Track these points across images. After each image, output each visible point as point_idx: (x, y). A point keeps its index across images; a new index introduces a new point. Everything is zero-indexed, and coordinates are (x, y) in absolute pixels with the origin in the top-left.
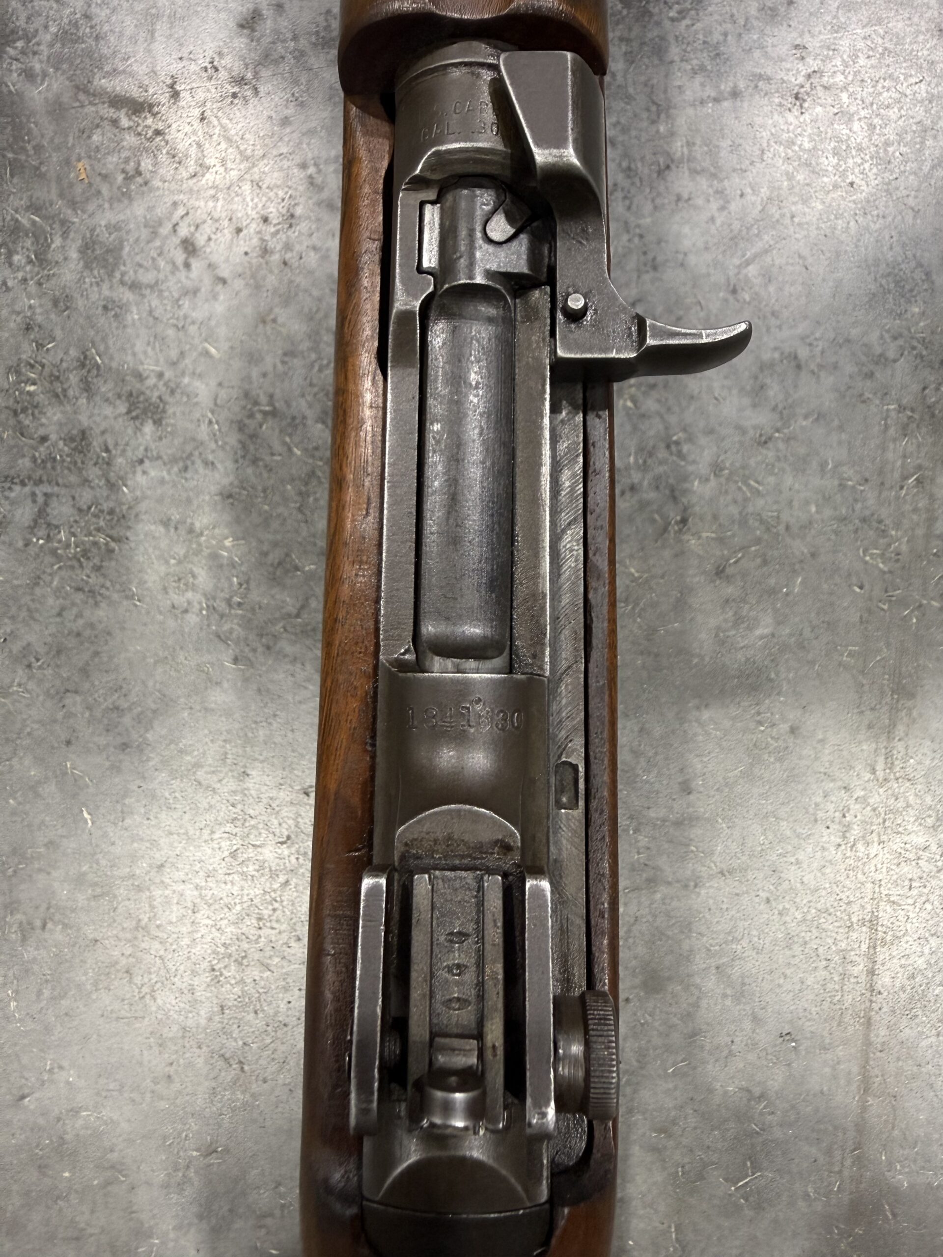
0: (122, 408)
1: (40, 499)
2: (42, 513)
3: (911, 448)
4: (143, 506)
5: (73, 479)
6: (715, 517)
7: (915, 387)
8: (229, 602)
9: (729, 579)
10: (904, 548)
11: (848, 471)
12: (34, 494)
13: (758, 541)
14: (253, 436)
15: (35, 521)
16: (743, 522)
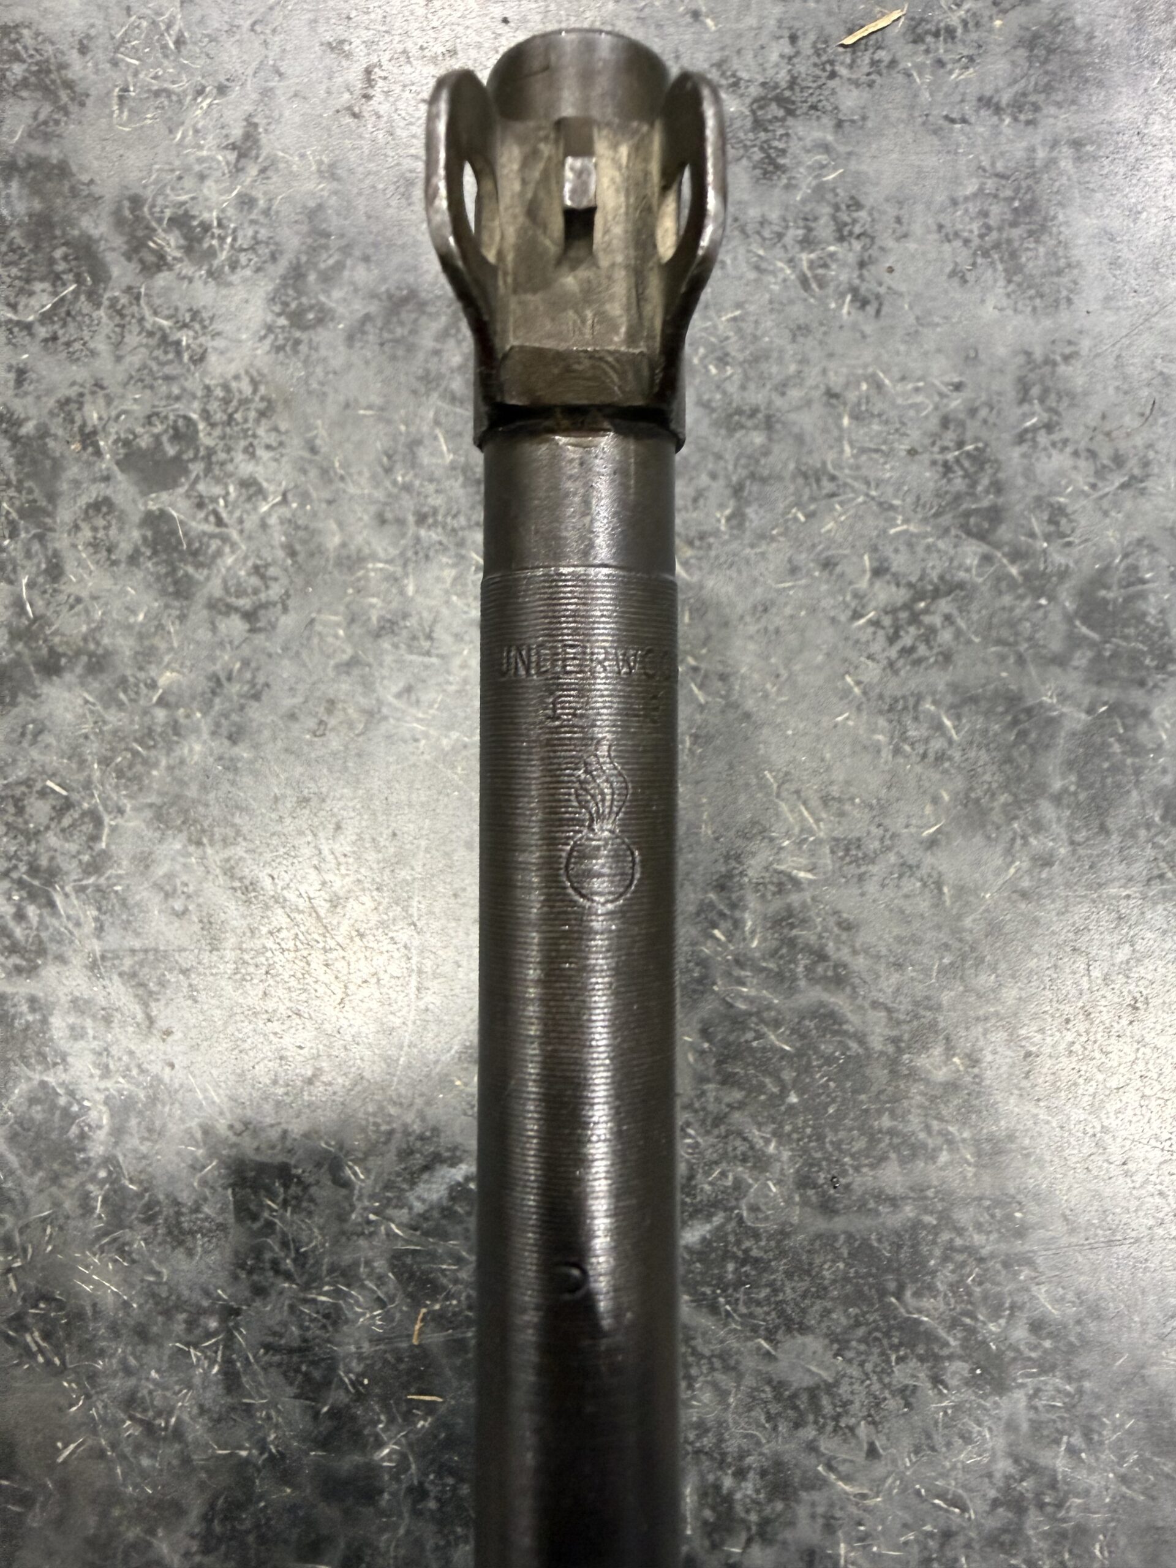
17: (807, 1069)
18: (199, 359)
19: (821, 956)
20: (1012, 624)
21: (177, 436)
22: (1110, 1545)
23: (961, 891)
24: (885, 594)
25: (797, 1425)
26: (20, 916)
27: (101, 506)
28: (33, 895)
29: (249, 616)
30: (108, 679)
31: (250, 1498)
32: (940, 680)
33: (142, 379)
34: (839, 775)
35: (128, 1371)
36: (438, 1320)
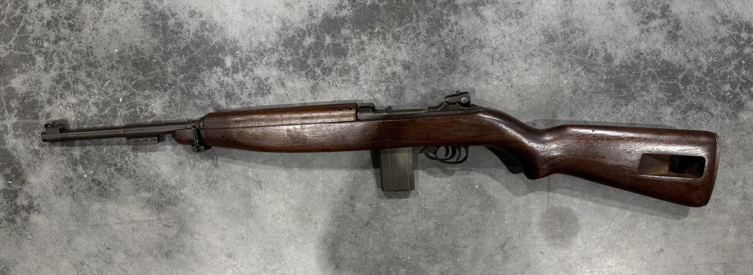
0: (402, 67)
3: (555, 71)
4: (407, 86)
6: (518, 85)
14: (428, 72)
17: (142, 64)
18: (71, 7)
19: (141, 52)
20: (153, 17)
21: (70, 15)
22: (181, 104)
23: (153, 43)
24: (141, 17)
25: (147, 99)
26: (60, 65)
27: (63, 23)
28: (61, 63)
29: (79, 31)
30: (66, 40)
31: (93, 119)
32: (148, 24)
33: (65, 10)
34: (140, 35)
35: (78, 109)
36: (109, 97)
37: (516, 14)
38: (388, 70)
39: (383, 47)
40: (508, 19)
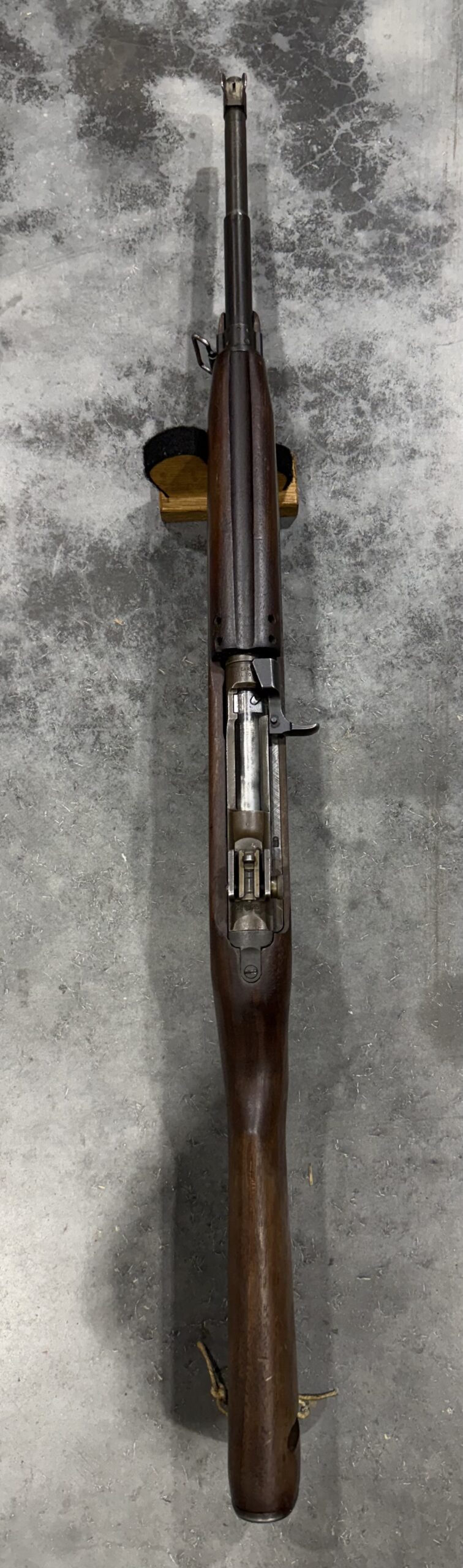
0: (127, 696)
1: (96, 734)
2: (97, 738)
3: (439, 695)
5: (109, 725)
6: (365, 726)
7: (438, 672)
8: (176, 770)
9: (372, 749)
10: (438, 734)
11: (415, 706)
12: (93, 732)
13: (382, 734)
14: (181, 705)
15: (95, 743)
16: (376, 726)
37: (356, 586)
38: (99, 702)
39: (87, 656)
40: (339, 596)
